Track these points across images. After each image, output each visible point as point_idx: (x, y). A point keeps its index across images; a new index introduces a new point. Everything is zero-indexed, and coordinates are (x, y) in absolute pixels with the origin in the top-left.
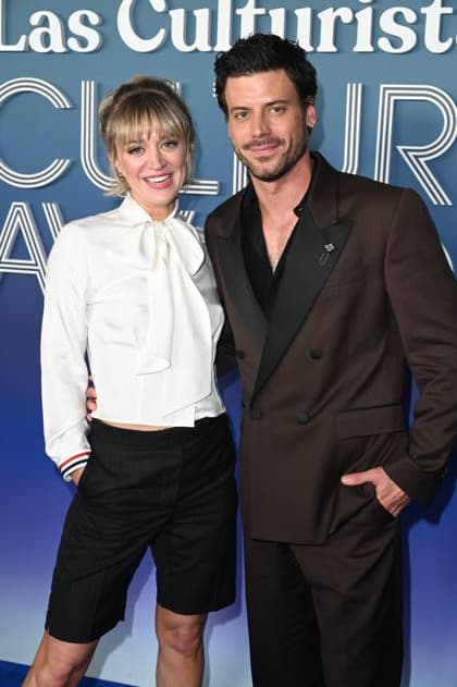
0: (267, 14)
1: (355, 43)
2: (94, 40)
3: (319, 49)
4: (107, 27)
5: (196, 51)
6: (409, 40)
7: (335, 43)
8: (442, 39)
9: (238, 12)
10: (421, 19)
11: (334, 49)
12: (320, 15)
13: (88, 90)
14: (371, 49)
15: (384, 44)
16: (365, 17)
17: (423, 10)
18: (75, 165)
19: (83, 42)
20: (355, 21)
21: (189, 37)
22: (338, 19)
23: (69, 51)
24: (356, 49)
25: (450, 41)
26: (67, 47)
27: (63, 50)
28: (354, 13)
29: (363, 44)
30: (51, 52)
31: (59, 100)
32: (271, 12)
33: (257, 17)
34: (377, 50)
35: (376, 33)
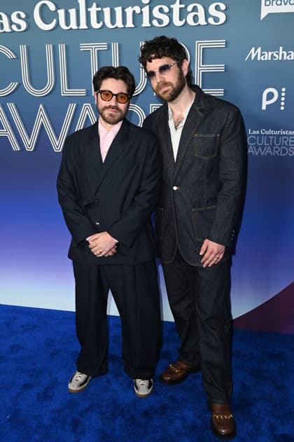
0: (102, 11)
1: (142, 23)
2: (24, 26)
3: (127, 26)
4: (29, 19)
5: (71, 29)
6: (166, 21)
7: (133, 23)
8: (181, 20)
9: (89, 9)
10: (171, 10)
11: (133, 26)
12: (126, 10)
13: (23, 50)
14: (149, 25)
15: (155, 23)
16: (146, 10)
17: (172, 6)
18: (20, 85)
19: (19, 27)
20: (142, 12)
21: (68, 22)
22: (134, 11)
23: (13, 31)
24: (143, 25)
25: (184, 20)
26: (11, 29)
27: (9, 30)
28: (141, 8)
29: (146, 23)
30: (5, 32)
31: (10, 55)
32: (104, 10)
33: (98, 12)
34: (152, 26)
35: (151, 18)
